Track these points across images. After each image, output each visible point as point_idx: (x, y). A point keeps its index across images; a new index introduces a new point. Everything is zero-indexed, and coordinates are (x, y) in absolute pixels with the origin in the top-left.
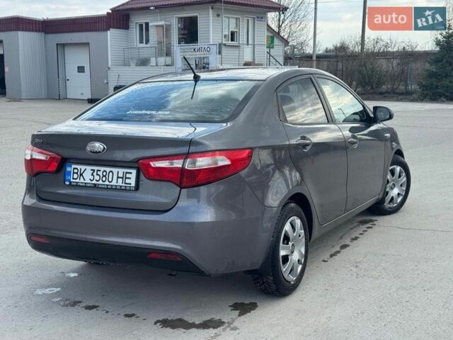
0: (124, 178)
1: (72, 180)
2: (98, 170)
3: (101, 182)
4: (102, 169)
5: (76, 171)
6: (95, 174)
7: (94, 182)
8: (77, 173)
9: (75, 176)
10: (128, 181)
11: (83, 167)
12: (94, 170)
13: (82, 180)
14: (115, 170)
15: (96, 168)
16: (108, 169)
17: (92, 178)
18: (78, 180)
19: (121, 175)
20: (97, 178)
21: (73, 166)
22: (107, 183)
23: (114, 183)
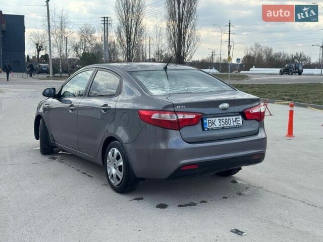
0: (236, 121)
1: (208, 127)
2: (222, 119)
3: (225, 125)
4: (224, 118)
5: (210, 122)
6: (221, 121)
7: (222, 126)
8: (211, 123)
9: (210, 125)
10: (238, 122)
11: (214, 119)
12: (220, 120)
13: (214, 126)
14: (231, 118)
15: (221, 118)
16: (227, 118)
17: (220, 124)
18: (212, 127)
19: (234, 120)
20: (223, 123)
21: (208, 119)
22: (228, 125)
23: (232, 125)
